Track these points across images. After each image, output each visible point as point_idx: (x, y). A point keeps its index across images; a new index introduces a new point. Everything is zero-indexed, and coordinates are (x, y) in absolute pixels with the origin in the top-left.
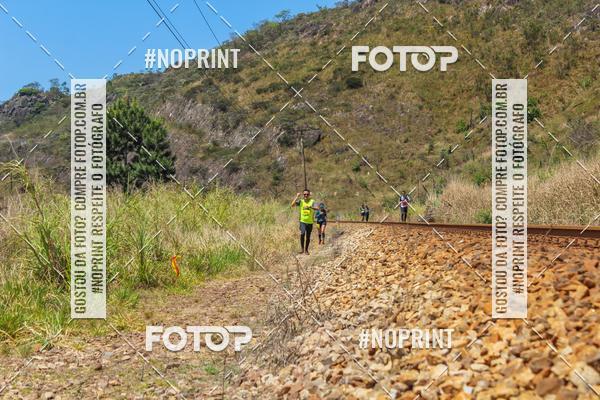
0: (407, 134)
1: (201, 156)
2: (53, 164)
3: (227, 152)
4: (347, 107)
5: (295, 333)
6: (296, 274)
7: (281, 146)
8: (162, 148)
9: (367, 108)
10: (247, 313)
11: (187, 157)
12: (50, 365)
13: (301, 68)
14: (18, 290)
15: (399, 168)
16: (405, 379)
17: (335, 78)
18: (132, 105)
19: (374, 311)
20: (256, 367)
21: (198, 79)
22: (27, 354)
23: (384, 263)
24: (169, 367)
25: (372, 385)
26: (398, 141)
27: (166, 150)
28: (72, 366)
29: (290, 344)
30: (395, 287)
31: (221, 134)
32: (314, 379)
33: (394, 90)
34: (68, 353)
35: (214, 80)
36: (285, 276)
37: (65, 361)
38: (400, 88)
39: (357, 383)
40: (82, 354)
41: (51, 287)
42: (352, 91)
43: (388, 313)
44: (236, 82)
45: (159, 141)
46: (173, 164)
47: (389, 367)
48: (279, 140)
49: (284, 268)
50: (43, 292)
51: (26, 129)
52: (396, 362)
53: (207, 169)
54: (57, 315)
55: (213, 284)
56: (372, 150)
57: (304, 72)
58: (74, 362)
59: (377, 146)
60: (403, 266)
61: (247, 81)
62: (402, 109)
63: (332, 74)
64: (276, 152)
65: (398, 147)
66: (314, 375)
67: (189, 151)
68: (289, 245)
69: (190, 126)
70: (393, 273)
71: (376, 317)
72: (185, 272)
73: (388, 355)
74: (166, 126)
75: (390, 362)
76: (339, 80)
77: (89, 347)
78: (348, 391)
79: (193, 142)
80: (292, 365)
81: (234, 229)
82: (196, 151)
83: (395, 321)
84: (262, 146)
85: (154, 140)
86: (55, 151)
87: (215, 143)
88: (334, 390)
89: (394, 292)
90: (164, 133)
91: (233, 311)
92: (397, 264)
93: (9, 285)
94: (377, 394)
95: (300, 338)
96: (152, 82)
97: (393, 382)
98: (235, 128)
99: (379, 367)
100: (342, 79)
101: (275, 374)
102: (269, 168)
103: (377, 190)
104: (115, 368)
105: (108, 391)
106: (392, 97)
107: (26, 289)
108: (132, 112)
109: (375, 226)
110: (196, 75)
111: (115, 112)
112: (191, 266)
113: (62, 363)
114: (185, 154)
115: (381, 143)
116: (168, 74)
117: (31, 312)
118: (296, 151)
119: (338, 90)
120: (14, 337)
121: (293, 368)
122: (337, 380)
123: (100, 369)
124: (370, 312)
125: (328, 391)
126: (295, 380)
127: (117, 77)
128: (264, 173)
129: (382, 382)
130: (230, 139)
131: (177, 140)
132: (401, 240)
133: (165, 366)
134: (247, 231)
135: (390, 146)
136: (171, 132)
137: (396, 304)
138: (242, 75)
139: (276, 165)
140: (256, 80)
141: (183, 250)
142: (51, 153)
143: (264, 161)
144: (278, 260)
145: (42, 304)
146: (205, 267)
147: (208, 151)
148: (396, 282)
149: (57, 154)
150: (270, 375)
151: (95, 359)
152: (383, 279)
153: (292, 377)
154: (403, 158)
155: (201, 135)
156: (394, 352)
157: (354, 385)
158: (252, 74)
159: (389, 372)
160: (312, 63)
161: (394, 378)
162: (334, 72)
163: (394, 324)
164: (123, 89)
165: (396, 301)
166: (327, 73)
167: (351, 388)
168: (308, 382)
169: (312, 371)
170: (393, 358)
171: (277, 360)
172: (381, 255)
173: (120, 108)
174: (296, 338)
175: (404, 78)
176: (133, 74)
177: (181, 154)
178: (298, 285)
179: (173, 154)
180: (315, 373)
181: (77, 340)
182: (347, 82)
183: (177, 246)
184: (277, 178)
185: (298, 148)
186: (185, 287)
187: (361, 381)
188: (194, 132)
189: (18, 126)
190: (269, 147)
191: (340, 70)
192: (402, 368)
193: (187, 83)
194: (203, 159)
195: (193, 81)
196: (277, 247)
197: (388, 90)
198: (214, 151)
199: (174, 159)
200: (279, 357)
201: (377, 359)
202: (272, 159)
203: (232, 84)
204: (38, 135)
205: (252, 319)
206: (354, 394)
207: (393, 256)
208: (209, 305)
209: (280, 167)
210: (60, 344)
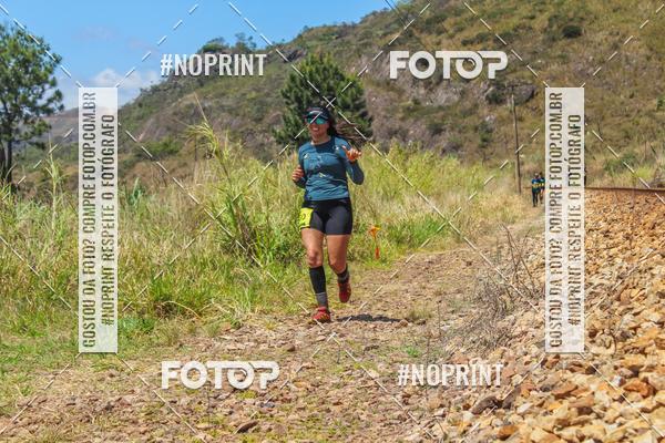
0: (633, 88)
1: (400, 115)
2: (241, 126)
3: (430, 111)
4: (564, 59)
5: (506, 312)
6: (506, 246)
7: (490, 103)
8: (357, 108)
9: (587, 60)
10: (452, 290)
11: (385, 117)
12: (239, 345)
13: (513, 15)
14: (204, 264)
15: (623, 127)
16: (630, 364)
17: (550, 26)
18: (325, 60)
19: (595, 288)
20: (462, 350)
21: (397, 30)
22: (215, 333)
23: (606, 234)
24: (368, 349)
25: (591, 371)
26: (622, 97)
27: (362, 110)
28: (262, 347)
29: (501, 324)
30: (618, 261)
31: (422, 91)
32: (527, 363)
33: (617, 38)
34: (258, 332)
35: (414, 31)
36: (495, 249)
37: (256, 341)
38: (624, 36)
39: (576, 368)
40: (273, 333)
41: (240, 260)
42: (569, 40)
43: (611, 290)
44: (439, 33)
45: (353, 100)
46: (370, 126)
47: (611, 351)
48: (487, 97)
49: (494, 239)
50: (231, 266)
51: (210, 88)
52: (620, 345)
53: (408, 130)
54: (246, 291)
55: (415, 257)
56: (593, 107)
57: (515, 21)
58: (265, 342)
59: (599, 102)
60: (628, 237)
61: (451, 32)
62: (627, 60)
63: (547, 23)
64: (484, 111)
65: (622, 103)
66: (527, 358)
67: (387, 110)
68: (499, 214)
69: (388, 84)
70: (616, 245)
71: (597, 295)
72: (384, 244)
73: (610, 338)
74: (362, 83)
75: (613, 346)
76: (555, 28)
77: (281, 327)
78: (565, 376)
79: (392, 101)
80: (503, 348)
81: (438, 196)
82: (395, 110)
83: (618, 299)
84: (468, 104)
85: (348, 100)
86: (242, 113)
87: (416, 102)
88: (549, 376)
89: (617, 266)
90: (360, 92)
91: (437, 287)
92: (621, 235)
93: (194, 260)
94: (598, 380)
95: (511, 317)
96: (347, 34)
97: (616, 368)
98: (438, 84)
99: (601, 350)
100: (559, 27)
101: (483, 357)
102: (476, 129)
103: (599, 151)
104: (309, 349)
105: (302, 374)
106: (615, 47)
107: (213, 263)
108: (325, 69)
109: (597, 192)
110: (396, 26)
111: (308, 69)
112: (390, 238)
113: (252, 344)
114: (383, 113)
115: (602, 99)
116: (364, 25)
117: (218, 288)
118: (507, 109)
119: (554, 40)
120: (200, 314)
121: (505, 351)
122: (554, 364)
123: (292, 350)
124: (591, 289)
125: (543, 377)
126: (506, 364)
127: (308, 30)
128: (470, 134)
129: (604, 367)
130: (432, 96)
131: (375, 99)
132: (626, 208)
133: (363, 348)
134: (453, 198)
135: (613, 102)
136: (368, 90)
137: (620, 281)
138: (446, 24)
139: (484, 125)
140: (461, 30)
141: (382, 221)
142: (238, 115)
143: (470, 121)
144: (487, 230)
145: (230, 279)
146: (405, 239)
147: (409, 110)
148: (620, 255)
149: (244, 115)
150: (479, 358)
151: (287, 339)
152: (605, 252)
153: (503, 361)
154: (627, 116)
155: (401, 92)
156: (618, 334)
157: (572, 371)
158: (456, 24)
159: (612, 356)
160: (525, 10)
161: (617, 363)
162: (550, 20)
163: (617, 303)
164: (314, 43)
165: (619, 277)
166: (541, 21)
167: (569, 374)
168: (520, 367)
169: (526, 354)
170: (616, 340)
171: (485, 341)
172: (603, 225)
173: (313, 63)
174: (507, 318)
175: (630, 26)
176: (325, 26)
177: (379, 115)
178: (510, 258)
179: (370, 114)
180: (529, 356)
181: (266, 319)
182: (564, 31)
183: (375, 215)
184: (484, 140)
185: (509, 105)
186: (384, 261)
187: (580, 366)
188: (393, 89)
189: (202, 85)
190: (476, 106)
191: (555, 17)
192: (626, 352)
193: (385, 35)
194: (403, 119)
195: (391, 33)
196: (486, 216)
197: (611, 39)
198: (415, 110)
199: (371, 120)
200: (488, 338)
201: (598, 341)
202: (480, 118)
203: (434, 35)
204: (223, 94)
205: (458, 296)
206: (573, 380)
207: (617, 227)
208: (410, 281)
209: (489, 127)
210: (249, 323)
